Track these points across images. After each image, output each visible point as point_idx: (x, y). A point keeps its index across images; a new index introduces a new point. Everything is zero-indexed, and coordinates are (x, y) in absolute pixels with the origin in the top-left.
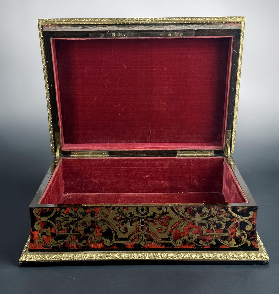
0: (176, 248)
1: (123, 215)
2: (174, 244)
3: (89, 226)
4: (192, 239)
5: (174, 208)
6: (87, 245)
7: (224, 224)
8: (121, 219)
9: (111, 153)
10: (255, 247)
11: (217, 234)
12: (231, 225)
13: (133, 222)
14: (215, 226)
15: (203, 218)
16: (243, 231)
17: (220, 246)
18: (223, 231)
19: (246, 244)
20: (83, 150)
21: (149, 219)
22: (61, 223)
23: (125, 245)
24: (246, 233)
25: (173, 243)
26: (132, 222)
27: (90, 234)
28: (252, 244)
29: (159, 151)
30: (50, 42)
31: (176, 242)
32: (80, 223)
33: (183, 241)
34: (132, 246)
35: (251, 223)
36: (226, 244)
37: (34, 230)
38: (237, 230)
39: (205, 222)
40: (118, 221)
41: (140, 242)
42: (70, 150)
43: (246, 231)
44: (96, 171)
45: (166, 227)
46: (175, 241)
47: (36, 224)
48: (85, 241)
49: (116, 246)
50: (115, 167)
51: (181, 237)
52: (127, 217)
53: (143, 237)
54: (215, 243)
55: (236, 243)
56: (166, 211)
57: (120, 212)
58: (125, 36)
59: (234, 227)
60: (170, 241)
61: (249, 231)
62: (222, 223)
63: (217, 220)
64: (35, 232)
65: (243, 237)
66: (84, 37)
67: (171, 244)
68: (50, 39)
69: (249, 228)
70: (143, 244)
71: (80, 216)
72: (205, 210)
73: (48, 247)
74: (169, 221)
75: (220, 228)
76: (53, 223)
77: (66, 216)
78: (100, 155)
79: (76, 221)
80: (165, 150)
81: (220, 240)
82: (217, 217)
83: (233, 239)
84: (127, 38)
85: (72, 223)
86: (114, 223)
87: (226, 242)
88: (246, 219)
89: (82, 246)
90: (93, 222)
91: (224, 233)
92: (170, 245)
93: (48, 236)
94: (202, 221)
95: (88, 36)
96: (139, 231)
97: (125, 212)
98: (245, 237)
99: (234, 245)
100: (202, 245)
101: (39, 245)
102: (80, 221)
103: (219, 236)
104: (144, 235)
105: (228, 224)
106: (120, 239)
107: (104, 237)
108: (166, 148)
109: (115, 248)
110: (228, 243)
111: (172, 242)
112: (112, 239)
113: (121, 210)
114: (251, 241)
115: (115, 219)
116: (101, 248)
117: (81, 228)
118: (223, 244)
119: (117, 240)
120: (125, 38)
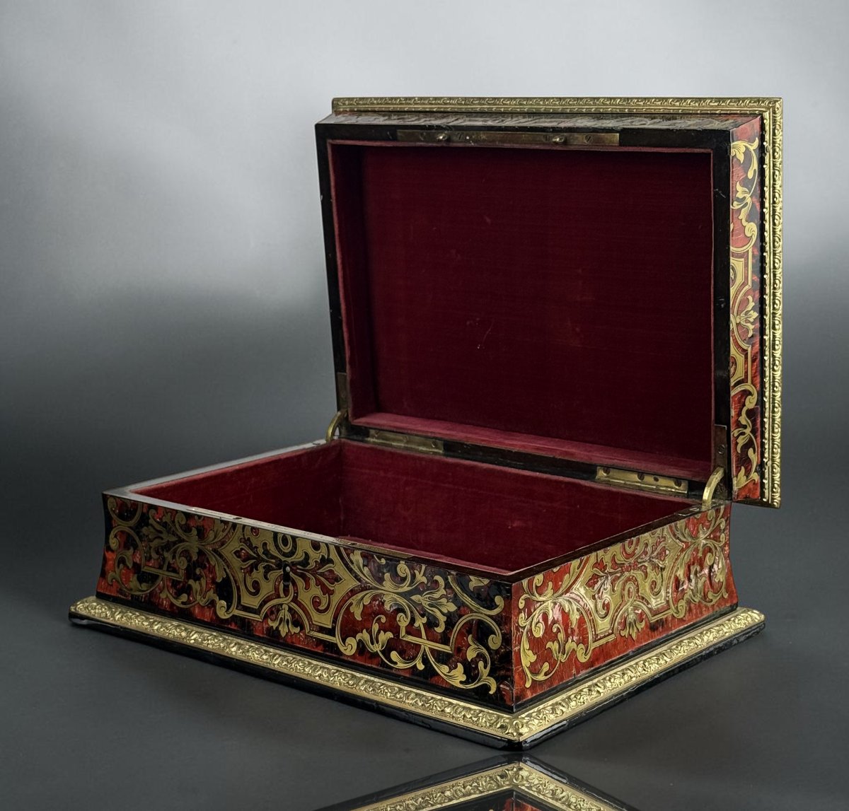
0: (343, 657)
1: (250, 546)
2: (342, 649)
3: (194, 562)
4: (377, 642)
5: (342, 549)
6: (188, 606)
7: (442, 619)
8: (248, 558)
9: (450, 447)
10: (505, 701)
11: (427, 642)
12: (457, 624)
13: (271, 570)
14: (425, 620)
15: (400, 590)
16: (483, 648)
17: (431, 677)
18: (441, 639)
19: (486, 688)
20: (392, 429)
21: (298, 569)
22: (152, 541)
23: (252, 625)
24: (487, 654)
25: (339, 645)
26: (268, 569)
27: (195, 580)
28: (498, 688)
29: (554, 458)
30: (326, 149)
31: (344, 643)
32: (180, 550)
33: (358, 644)
34: (263, 632)
35: (501, 630)
36: (445, 675)
37: (109, 549)
38: (470, 642)
39: (404, 604)
40: (244, 561)
41: (280, 624)
42: (368, 426)
43: (488, 648)
44: (407, 489)
45: (329, 597)
46: (344, 641)
47: (112, 535)
48: (184, 597)
49: (236, 624)
50: (447, 485)
51: (357, 632)
52: (258, 555)
53: (286, 612)
54: (421, 667)
55: (464, 678)
56: (329, 556)
57: (246, 538)
58: (469, 141)
59: (464, 631)
60: (334, 636)
61: (497, 651)
62: (438, 614)
63: (429, 605)
64: (110, 552)
65: (481, 664)
66: (387, 139)
67: (336, 644)
68: (326, 143)
69: (495, 642)
70: (283, 631)
71: (180, 532)
72: (403, 568)
73: (125, 595)
74: (336, 583)
75: (435, 629)
76: (137, 539)
77: (159, 527)
78: (424, 449)
79: (174, 543)
80: (566, 458)
81: (432, 660)
82: (428, 596)
83: (460, 665)
84: (473, 144)
85: (167, 547)
86: (236, 563)
87: (445, 669)
88: (489, 616)
89: (178, 607)
90: (201, 553)
91: (442, 643)
92: (333, 647)
93: (128, 567)
94: (398, 599)
95: (395, 139)
96: (278, 597)
97: (255, 542)
98: (485, 667)
99: (461, 682)
100: (396, 663)
101: (112, 585)
102: (181, 544)
103: (432, 651)
104: (287, 609)
105: (451, 620)
106: (246, 609)
107: (218, 595)
108: (572, 454)
109: (233, 627)
110: (449, 672)
111: (337, 640)
112: (232, 603)
113: (248, 533)
114: (499, 680)
115: (237, 553)
116: (209, 621)
117: (182, 564)
118: (438, 674)
119: (240, 607)
120: (468, 145)
